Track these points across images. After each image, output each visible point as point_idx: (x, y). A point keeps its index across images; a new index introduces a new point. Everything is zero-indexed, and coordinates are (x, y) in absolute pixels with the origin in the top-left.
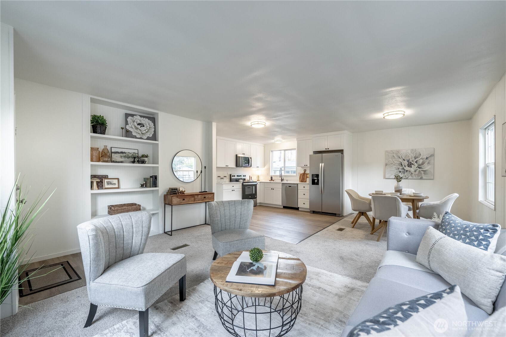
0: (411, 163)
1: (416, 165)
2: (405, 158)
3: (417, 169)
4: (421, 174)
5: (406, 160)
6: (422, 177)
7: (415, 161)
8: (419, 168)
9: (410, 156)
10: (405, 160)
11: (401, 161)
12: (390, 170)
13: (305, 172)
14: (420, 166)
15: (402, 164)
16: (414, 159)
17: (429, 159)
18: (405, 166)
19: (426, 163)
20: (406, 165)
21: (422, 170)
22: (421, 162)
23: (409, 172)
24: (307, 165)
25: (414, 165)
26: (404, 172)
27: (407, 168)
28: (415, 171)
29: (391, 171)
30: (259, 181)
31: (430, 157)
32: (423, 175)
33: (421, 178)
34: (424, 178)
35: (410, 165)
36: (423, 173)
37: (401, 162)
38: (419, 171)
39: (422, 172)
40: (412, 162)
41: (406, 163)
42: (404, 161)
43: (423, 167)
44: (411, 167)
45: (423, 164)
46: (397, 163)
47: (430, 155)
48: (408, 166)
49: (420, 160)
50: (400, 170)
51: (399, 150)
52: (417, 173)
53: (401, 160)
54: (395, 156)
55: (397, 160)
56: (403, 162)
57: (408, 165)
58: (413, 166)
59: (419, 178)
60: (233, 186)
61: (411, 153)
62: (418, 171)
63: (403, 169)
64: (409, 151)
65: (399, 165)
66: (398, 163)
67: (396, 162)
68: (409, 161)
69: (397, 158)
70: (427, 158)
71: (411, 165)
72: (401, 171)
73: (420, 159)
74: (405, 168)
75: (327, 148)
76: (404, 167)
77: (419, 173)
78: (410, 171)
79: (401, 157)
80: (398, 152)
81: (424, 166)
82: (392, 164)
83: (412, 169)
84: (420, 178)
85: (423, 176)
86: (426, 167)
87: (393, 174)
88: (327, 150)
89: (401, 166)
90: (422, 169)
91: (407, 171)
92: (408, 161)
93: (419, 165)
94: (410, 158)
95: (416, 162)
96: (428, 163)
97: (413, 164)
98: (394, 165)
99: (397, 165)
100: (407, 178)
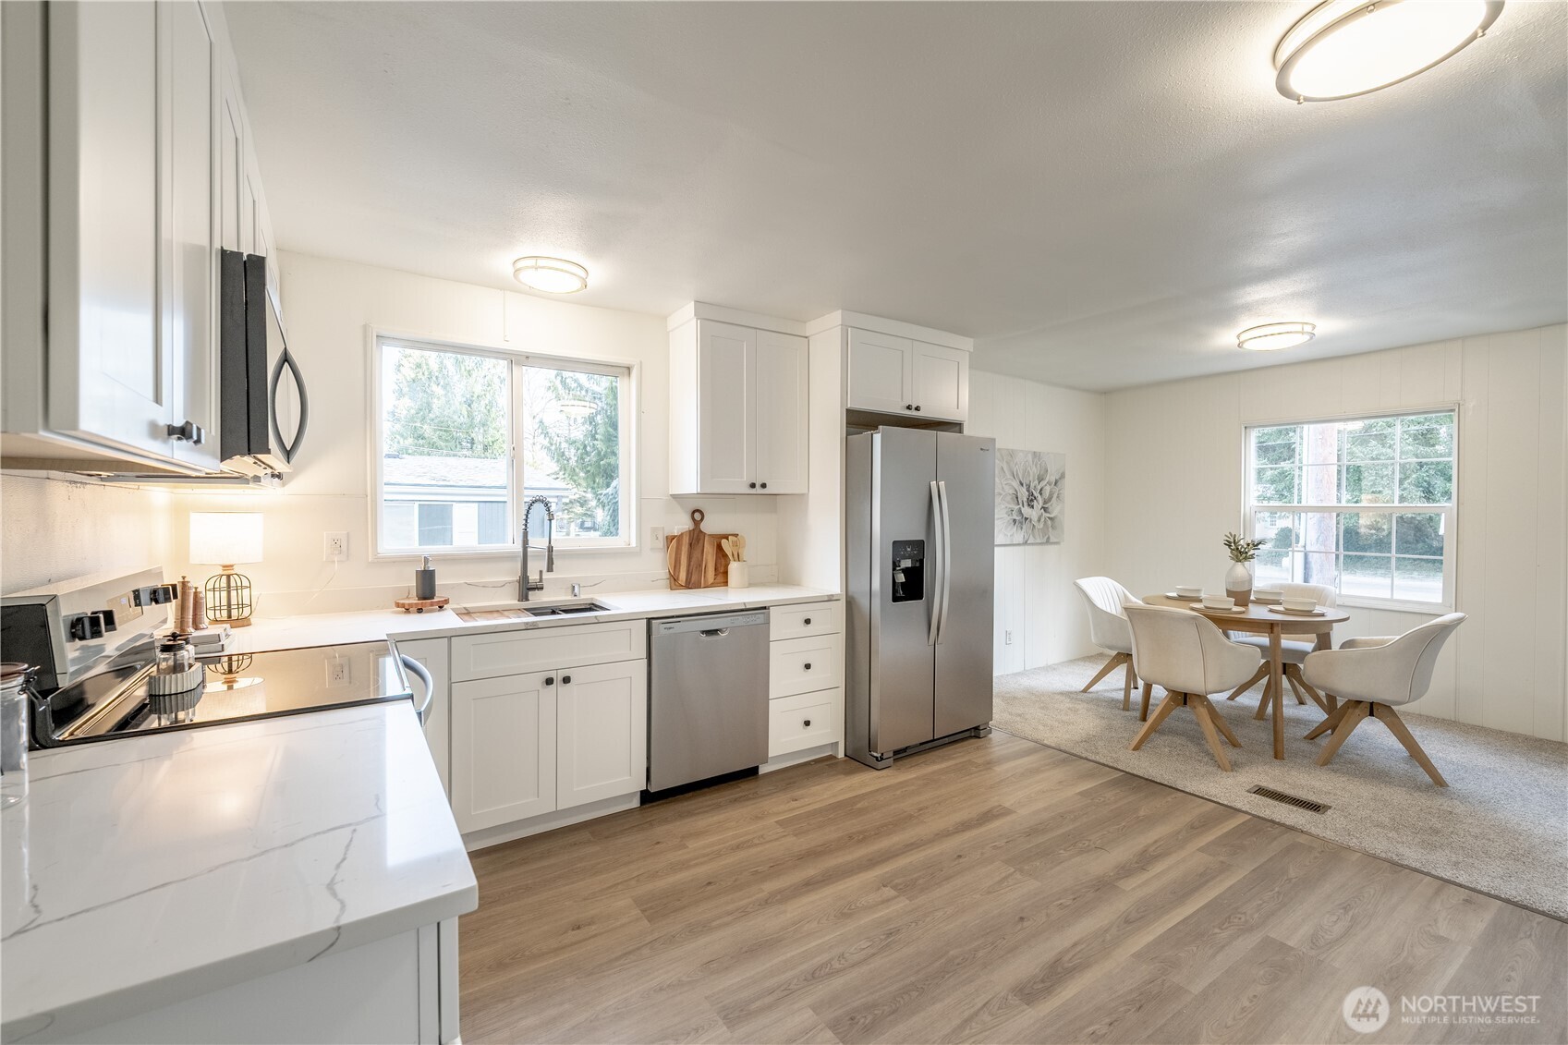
0: (1032, 494)
1: (1041, 501)
2: (1023, 475)
3: (1042, 514)
4: (1048, 528)
5: (1024, 484)
6: (1049, 538)
7: (1039, 488)
8: (1045, 510)
9: (1031, 474)
10: (1022, 485)
11: (1017, 488)
13: (697, 523)
14: (1046, 503)
15: (1017, 498)
16: (1037, 483)
17: (1059, 485)
18: (1023, 505)
19: (1055, 496)
20: (1025, 499)
21: (1049, 518)
22: (1047, 492)
23: (1029, 524)
24: (764, 486)
25: (1037, 501)
26: (1021, 523)
27: (1026, 511)
28: (1039, 520)
31: (1060, 478)
32: (1050, 529)
33: (1048, 542)
34: (1051, 540)
35: (1031, 500)
36: (1050, 526)
38: (1045, 518)
39: (1049, 522)
41: (1024, 493)
42: (1020, 487)
43: (1050, 509)
44: (1032, 507)
45: (1050, 499)
46: (1010, 494)
47: (1060, 475)
48: (1028, 505)
49: (1046, 488)
50: (1015, 517)
51: (1012, 450)
52: (1041, 525)
53: (1016, 485)
54: (1005, 468)
55: (1009, 482)
56: (1020, 491)
57: (1028, 499)
58: (1035, 503)
59: (1045, 540)
61: (1033, 462)
62: (1042, 520)
63: (1020, 512)
64: (1030, 457)
65: (1012, 499)
67: (1007, 489)
68: (1029, 487)
69: (1009, 476)
70: (1056, 483)
71: (1033, 501)
72: (1017, 518)
73: (1046, 485)
74: (1022, 510)
75: (913, 406)
76: (1021, 506)
77: (1044, 525)
78: (1030, 521)
79: (1017, 474)
80: (1012, 455)
81: (1051, 505)
83: (1033, 514)
85: (1051, 535)
86: (1055, 510)
88: (913, 413)
89: (1016, 505)
90: (1049, 513)
91: (1026, 519)
94: (1031, 479)
95: (1041, 492)
96: (1058, 497)
97: (1035, 498)
99: (1009, 498)
100: (1025, 543)
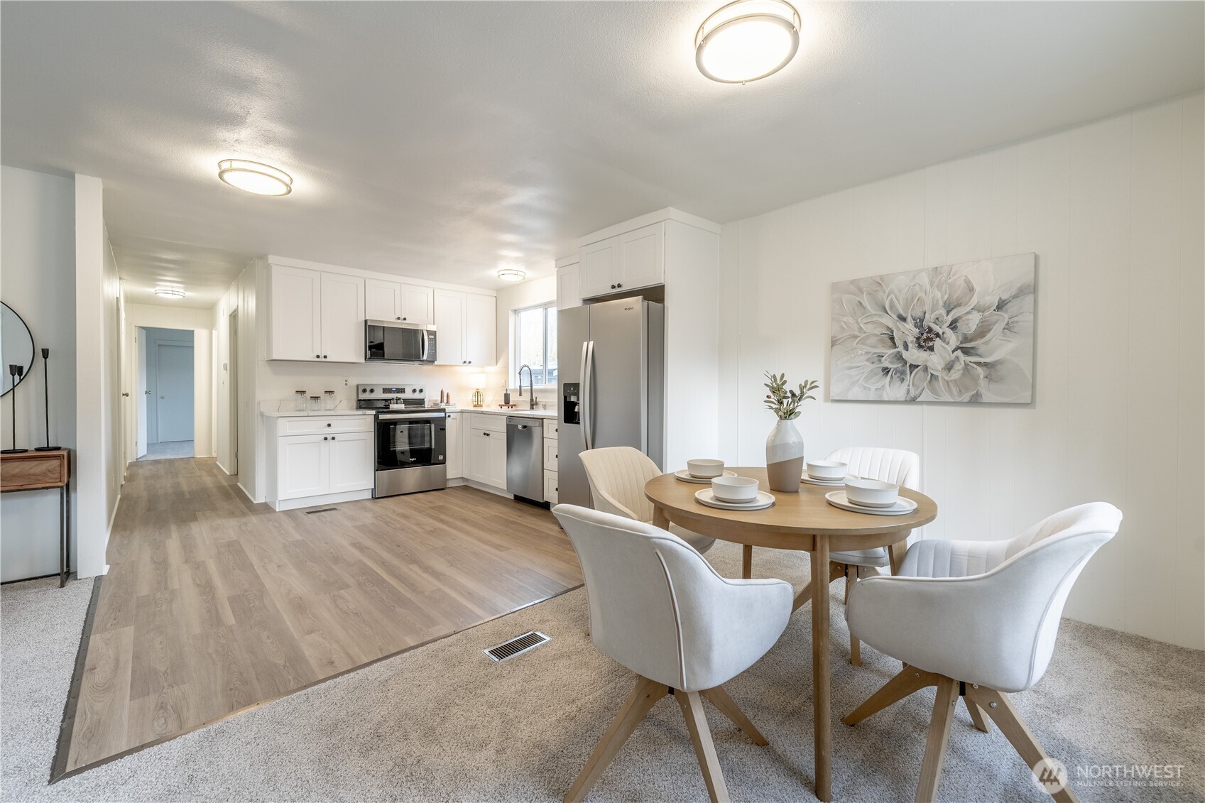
0: (930, 330)
1: (953, 339)
2: (906, 308)
3: (957, 358)
4: (975, 380)
5: (909, 319)
6: (978, 395)
7: (950, 318)
8: (966, 351)
9: (928, 301)
10: (903, 319)
11: (891, 325)
12: (848, 365)
14: (971, 340)
15: (892, 339)
16: (943, 312)
17: (1012, 308)
18: (906, 347)
19: (998, 328)
20: (911, 339)
21: (979, 364)
22: (972, 323)
23: (921, 374)
25: (944, 340)
26: (903, 373)
27: (914, 355)
28: (949, 367)
29: (850, 368)
30: (481, 406)
31: (1015, 297)
32: (983, 383)
33: (975, 401)
34: (985, 399)
35: (926, 339)
36: (982, 376)
37: (888, 328)
38: (966, 365)
39: (980, 370)
40: (936, 328)
41: (909, 331)
42: (901, 324)
43: (982, 349)
44: (931, 349)
45: (982, 332)
46: (876, 335)
47: (1014, 291)
48: (920, 346)
49: (970, 316)
50: (886, 365)
51: (881, 277)
52: (956, 374)
53: (889, 321)
54: (866, 303)
55: (874, 319)
56: (898, 329)
57: (918, 339)
58: (938, 343)
59: (966, 397)
60: (329, 425)
61: (932, 284)
62: (959, 367)
63: (899, 357)
64: (924, 280)
65: (882, 341)
66: (878, 331)
67: (869, 329)
68: (922, 321)
69: (873, 312)
70: (1001, 306)
71: (931, 340)
72: (889, 366)
73: (968, 313)
74: (905, 355)
75: (616, 285)
76: (901, 348)
77: (963, 375)
78: (926, 368)
79: (892, 306)
80: (879, 283)
81: (987, 343)
82: (856, 337)
83: (935, 360)
84: (967, 399)
85: (983, 391)
86: (998, 348)
87: (858, 380)
88: (617, 290)
89: (890, 348)
90: (977, 355)
91: (913, 367)
92: (919, 323)
93: (966, 339)
94: (926, 308)
95: (953, 325)
96: (1008, 328)
97: (937, 335)
98: (862, 342)
99: (873, 340)
100: (913, 401)
